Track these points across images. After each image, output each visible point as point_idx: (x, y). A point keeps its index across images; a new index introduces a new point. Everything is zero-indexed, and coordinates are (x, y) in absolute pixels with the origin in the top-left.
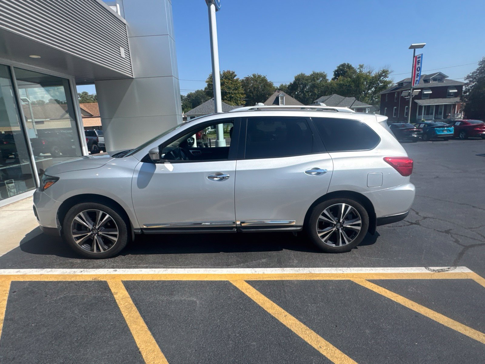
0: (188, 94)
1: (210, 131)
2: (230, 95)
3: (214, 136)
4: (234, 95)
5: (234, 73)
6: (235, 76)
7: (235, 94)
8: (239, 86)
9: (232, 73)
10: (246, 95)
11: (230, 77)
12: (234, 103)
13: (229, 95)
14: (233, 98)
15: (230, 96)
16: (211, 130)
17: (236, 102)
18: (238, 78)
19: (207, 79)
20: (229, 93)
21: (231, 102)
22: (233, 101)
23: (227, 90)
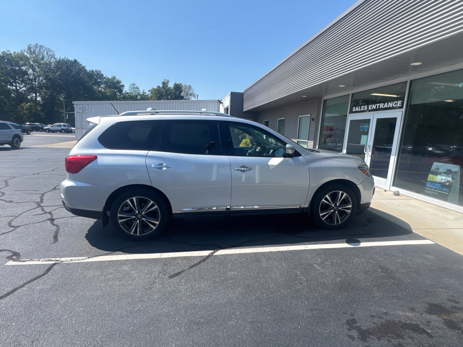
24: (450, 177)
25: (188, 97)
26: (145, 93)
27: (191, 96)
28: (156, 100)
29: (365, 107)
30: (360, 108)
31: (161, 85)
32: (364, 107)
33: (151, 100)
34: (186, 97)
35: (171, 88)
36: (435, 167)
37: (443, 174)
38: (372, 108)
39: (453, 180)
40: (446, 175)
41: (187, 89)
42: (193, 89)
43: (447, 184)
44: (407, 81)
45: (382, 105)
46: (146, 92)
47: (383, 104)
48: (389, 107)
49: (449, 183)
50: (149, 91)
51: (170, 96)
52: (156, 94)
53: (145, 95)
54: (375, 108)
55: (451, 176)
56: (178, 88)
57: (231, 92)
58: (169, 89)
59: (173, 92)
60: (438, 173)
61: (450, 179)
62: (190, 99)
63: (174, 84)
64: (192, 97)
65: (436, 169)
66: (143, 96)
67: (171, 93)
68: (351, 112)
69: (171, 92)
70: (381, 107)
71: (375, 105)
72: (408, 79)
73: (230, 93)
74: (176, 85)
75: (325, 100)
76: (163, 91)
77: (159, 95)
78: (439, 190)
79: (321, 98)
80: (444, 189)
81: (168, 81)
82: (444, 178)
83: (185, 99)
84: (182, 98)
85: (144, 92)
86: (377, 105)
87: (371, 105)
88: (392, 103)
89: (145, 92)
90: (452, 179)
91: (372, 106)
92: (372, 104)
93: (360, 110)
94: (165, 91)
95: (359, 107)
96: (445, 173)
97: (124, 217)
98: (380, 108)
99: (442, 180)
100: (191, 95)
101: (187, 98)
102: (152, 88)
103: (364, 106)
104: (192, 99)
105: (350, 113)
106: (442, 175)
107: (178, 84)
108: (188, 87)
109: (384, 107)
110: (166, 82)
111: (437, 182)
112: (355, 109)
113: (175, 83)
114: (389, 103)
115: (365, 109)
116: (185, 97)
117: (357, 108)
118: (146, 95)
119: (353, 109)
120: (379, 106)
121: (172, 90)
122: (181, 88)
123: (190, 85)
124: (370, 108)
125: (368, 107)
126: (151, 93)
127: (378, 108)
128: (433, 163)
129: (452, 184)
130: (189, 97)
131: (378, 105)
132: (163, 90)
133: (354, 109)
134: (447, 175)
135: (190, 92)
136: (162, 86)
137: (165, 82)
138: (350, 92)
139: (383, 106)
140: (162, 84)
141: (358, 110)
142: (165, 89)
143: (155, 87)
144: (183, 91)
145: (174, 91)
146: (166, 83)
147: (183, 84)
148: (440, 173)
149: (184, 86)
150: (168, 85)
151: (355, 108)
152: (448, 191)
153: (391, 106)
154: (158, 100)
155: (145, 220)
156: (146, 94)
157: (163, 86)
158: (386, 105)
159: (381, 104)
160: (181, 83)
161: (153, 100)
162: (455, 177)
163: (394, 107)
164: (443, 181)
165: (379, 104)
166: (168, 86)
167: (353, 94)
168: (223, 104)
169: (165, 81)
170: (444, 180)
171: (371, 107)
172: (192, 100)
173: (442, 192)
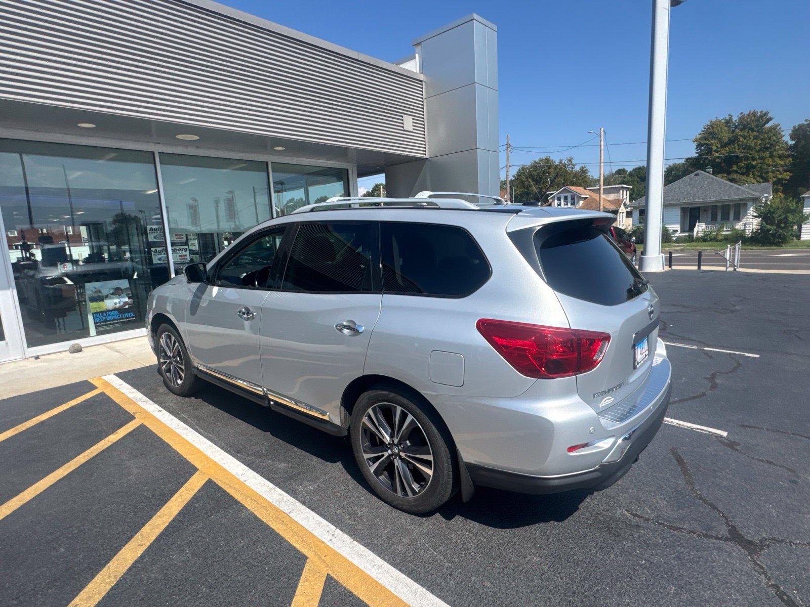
0: (670, 166)
1: (677, 237)
2: (749, 162)
3: (683, 246)
4: (759, 161)
5: (766, 114)
6: (770, 119)
7: (761, 158)
8: (774, 141)
9: (761, 115)
10: (793, 160)
11: (753, 125)
12: (755, 178)
13: (744, 162)
14: (754, 167)
15: (747, 165)
16: (681, 235)
17: (761, 177)
18: (776, 123)
19: (697, 134)
20: (747, 158)
21: (748, 176)
22: (754, 175)
23: (741, 152)
24: (124, 297)
36: (91, 291)
39: (131, 300)
40: (117, 296)
43: (127, 307)
49: (128, 304)
55: (124, 295)
60: (103, 296)
61: (126, 300)
65: (95, 292)
78: (120, 319)
80: (127, 315)
90: (129, 299)
99: (116, 304)
106: (111, 298)
111: (110, 309)
134: (119, 296)
148: (107, 297)
152: (133, 315)
164: (118, 305)
170: (119, 303)
173: (125, 320)
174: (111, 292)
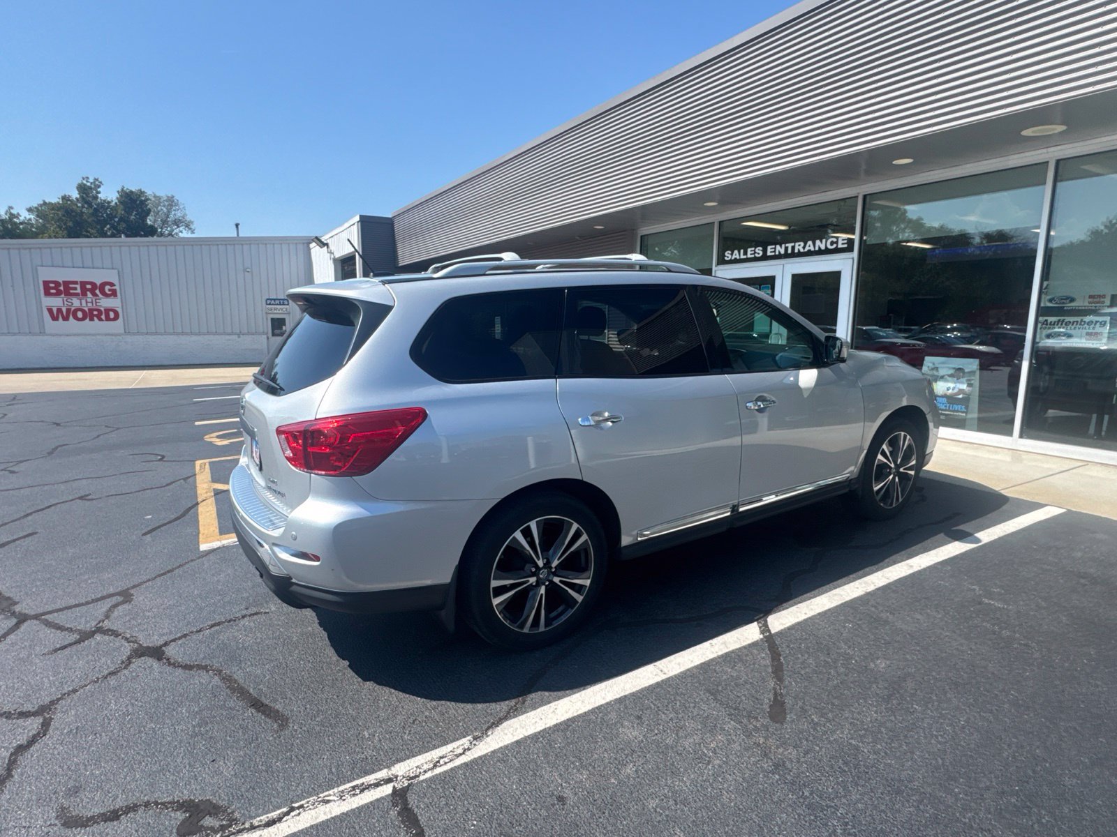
24: (962, 383)
25: (169, 229)
26: (17, 218)
27: (178, 227)
28: (63, 237)
29: (757, 251)
30: (745, 253)
31: (75, 195)
32: (754, 250)
33: (42, 238)
34: (162, 228)
35: (109, 203)
36: (928, 367)
37: (948, 378)
38: (775, 252)
39: (970, 389)
40: (955, 379)
41: (164, 206)
42: (184, 208)
43: (961, 396)
44: (857, 197)
45: (799, 245)
46: (18, 214)
47: (802, 244)
48: (817, 249)
49: (964, 394)
50: (30, 210)
51: (108, 226)
52: (60, 220)
53: (15, 223)
54: (782, 252)
55: (964, 380)
56: (134, 203)
57: (361, 217)
58: (105, 205)
59: (119, 216)
60: (938, 376)
61: (964, 387)
62: (177, 234)
63: (118, 192)
64: (181, 229)
65: (933, 369)
66: (10, 227)
67: (111, 217)
68: (722, 261)
69: (111, 214)
70: (799, 250)
71: (783, 246)
72: (858, 192)
73: (357, 218)
74: (126, 193)
75: (644, 235)
76: (82, 213)
77: (70, 224)
78: (945, 410)
79: (633, 231)
80: (956, 407)
81: (97, 183)
82: (951, 385)
83: (162, 235)
84: (151, 231)
85: (11, 214)
86: (787, 245)
87: (774, 246)
88: (824, 241)
89: (14, 212)
90: (968, 386)
91: (775, 248)
92: (775, 244)
93: (745, 257)
94: (91, 211)
95: (742, 251)
96: (951, 376)
97: (505, 586)
98: (796, 251)
99: (948, 389)
100: (177, 223)
101: (167, 232)
102: (42, 202)
103: (755, 248)
104: (181, 235)
105: (718, 264)
106: (948, 381)
107: (131, 192)
108: (166, 201)
109: (806, 250)
110: (89, 184)
111: (939, 395)
112: (732, 254)
113: (122, 190)
114: (818, 242)
115: (757, 255)
116: (159, 230)
117: (736, 252)
118: (21, 223)
119: (726, 254)
120: (793, 248)
121: (115, 208)
122: (143, 203)
123: (173, 197)
124: (771, 252)
125: (765, 251)
126: (38, 216)
127: (790, 251)
128: (923, 360)
129: (969, 395)
130: (173, 230)
131: (790, 246)
132: (83, 207)
133: (730, 256)
134: (957, 379)
135: (175, 214)
136: (78, 196)
137: (85, 185)
138: (716, 218)
139: (804, 248)
140: (77, 192)
141: (738, 257)
142: (90, 205)
143: (54, 199)
144: (152, 213)
145: (121, 212)
146: (91, 188)
147: (149, 192)
148: (942, 377)
149: (153, 199)
150: (99, 193)
151: (730, 252)
152: (964, 410)
153: (823, 247)
154: (69, 236)
155: (561, 581)
156: (22, 218)
157: (82, 197)
158: (810, 246)
159: (797, 244)
160: (143, 190)
161: (50, 237)
162: (972, 382)
163: (829, 249)
164: (950, 391)
165: (793, 244)
166: (99, 195)
167: (721, 223)
168: (328, 247)
169: (85, 182)
170: (953, 390)
171: (773, 250)
172: (184, 238)
173: (952, 413)
174: (951, 372)
